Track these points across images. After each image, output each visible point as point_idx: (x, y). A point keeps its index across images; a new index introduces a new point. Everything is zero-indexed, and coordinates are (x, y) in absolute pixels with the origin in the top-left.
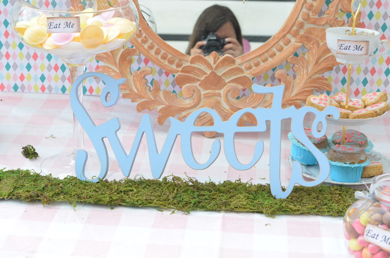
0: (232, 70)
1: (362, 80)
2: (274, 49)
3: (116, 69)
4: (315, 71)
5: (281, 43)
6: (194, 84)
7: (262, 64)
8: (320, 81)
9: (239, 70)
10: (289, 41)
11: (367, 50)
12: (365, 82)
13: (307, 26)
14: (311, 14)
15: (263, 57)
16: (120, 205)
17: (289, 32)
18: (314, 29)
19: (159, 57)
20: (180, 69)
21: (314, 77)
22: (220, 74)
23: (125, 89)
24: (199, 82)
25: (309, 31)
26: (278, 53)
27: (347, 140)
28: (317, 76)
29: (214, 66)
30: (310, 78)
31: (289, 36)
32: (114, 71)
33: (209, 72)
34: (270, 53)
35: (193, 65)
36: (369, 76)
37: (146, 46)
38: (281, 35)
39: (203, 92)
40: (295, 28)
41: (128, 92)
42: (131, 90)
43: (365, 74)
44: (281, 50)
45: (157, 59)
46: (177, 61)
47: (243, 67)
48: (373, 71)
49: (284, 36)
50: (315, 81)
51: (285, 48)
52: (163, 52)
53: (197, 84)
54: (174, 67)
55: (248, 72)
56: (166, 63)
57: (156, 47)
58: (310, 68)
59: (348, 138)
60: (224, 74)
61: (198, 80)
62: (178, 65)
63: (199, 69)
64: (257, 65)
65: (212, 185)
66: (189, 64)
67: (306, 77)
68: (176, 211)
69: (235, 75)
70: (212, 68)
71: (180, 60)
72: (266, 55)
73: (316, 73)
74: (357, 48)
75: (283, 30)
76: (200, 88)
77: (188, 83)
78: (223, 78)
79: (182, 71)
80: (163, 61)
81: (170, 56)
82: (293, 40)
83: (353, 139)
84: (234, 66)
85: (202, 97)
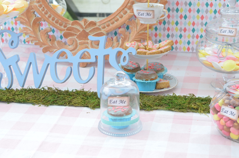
0: (94, 29)
1: (179, 35)
2: (118, 17)
5: (122, 13)
6: (74, 37)
7: (111, 25)
8: (144, 35)
9: (98, 29)
10: (126, 12)
12: (181, 36)
15: (112, 21)
16: (13, 102)
17: (126, 7)
19: (54, 22)
20: (66, 29)
21: (140, 32)
22: (88, 31)
23: (36, 40)
24: (76, 36)
26: (120, 19)
27: (151, 68)
28: (143, 32)
29: (84, 27)
30: (138, 33)
31: (126, 9)
32: (30, 30)
33: (81, 30)
34: (116, 19)
35: (73, 26)
36: (183, 33)
37: (47, 16)
38: (122, 9)
39: (79, 42)
40: (129, 4)
41: (37, 42)
42: (39, 41)
43: (181, 32)
44: (121, 17)
45: (53, 23)
46: (64, 24)
47: (100, 27)
48: (185, 30)
49: (123, 9)
50: (141, 35)
51: (124, 16)
52: (56, 19)
53: (75, 37)
54: (62, 27)
55: (104, 30)
56: (58, 25)
57: (52, 16)
58: (138, 28)
59: (152, 67)
60: (90, 31)
61: (76, 35)
62: (65, 27)
63: (76, 29)
64: (108, 26)
66: (70, 26)
67: (136, 33)
68: (42, 105)
69: (96, 32)
70: (83, 28)
71: (66, 24)
72: (113, 20)
73: (142, 30)
74: (148, 14)
75: (122, 6)
76: (77, 39)
77: (70, 36)
78: (89, 33)
79: (67, 30)
80: (56, 24)
81: (60, 21)
82: (128, 11)
83: (155, 67)
84: (95, 27)
85: (78, 44)
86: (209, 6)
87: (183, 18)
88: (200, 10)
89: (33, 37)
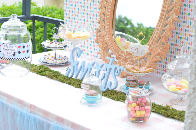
0: (130, 57)
4: (152, 61)
11: (138, 51)
13: (153, 46)
14: (153, 42)
18: (154, 47)
22: (127, 58)
25: (153, 48)
29: (126, 55)
30: (150, 63)
32: (102, 52)
33: (124, 56)
35: (121, 54)
39: (122, 63)
41: (104, 59)
45: (113, 50)
46: (117, 52)
50: (151, 64)
52: (115, 48)
53: (121, 60)
54: (116, 54)
55: (134, 58)
60: (128, 58)
61: (122, 59)
63: (122, 55)
68: (74, 87)
69: (131, 59)
71: (118, 52)
74: (135, 50)
76: (121, 61)
77: (119, 59)
78: (128, 59)
79: (118, 55)
80: (114, 51)
81: (116, 50)
84: (131, 56)
85: (122, 64)
89: (103, 56)
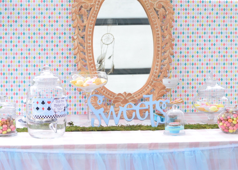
2: (144, 90)
3: (93, 99)
5: (146, 88)
6: (119, 103)
7: (141, 95)
9: (133, 97)
10: (149, 87)
13: (154, 82)
14: (155, 78)
15: (141, 93)
17: (148, 84)
18: (156, 83)
19: (107, 94)
20: (114, 98)
21: (158, 98)
22: (127, 99)
23: (96, 106)
24: (120, 102)
26: (145, 91)
28: (159, 98)
29: (125, 97)
31: (148, 85)
33: (123, 98)
34: (143, 91)
37: (102, 91)
38: (146, 85)
40: (150, 83)
41: (97, 106)
42: (98, 106)
44: (146, 90)
47: (134, 96)
49: (147, 86)
51: (148, 89)
53: (120, 103)
54: (112, 97)
55: (136, 98)
56: (109, 96)
57: (106, 91)
58: (156, 95)
60: (129, 99)
61: (120, 101)
62: (113, 97)
63: (120, 98)
64: (139, 95)
65: (130, 125)
66: (117, 96)
67: (155, 98)
69: (132, 99)
70: (124, 97)
71: (114, 95)
72: (142, 92)
73: (158, 97)
75: (146, 83)
76: (121, 104)
77: (117, 102)
79: (115, 99)
81: (110, 94)
82: (150, 87)
84: (132, 96)
86: (189, 85)
87: (175, 92)
88: (184, 87)
89: (95, 104)
